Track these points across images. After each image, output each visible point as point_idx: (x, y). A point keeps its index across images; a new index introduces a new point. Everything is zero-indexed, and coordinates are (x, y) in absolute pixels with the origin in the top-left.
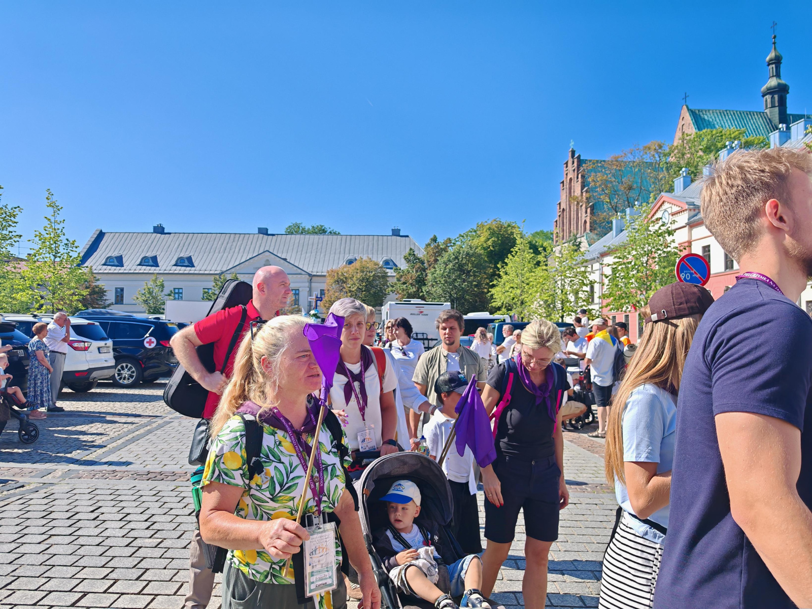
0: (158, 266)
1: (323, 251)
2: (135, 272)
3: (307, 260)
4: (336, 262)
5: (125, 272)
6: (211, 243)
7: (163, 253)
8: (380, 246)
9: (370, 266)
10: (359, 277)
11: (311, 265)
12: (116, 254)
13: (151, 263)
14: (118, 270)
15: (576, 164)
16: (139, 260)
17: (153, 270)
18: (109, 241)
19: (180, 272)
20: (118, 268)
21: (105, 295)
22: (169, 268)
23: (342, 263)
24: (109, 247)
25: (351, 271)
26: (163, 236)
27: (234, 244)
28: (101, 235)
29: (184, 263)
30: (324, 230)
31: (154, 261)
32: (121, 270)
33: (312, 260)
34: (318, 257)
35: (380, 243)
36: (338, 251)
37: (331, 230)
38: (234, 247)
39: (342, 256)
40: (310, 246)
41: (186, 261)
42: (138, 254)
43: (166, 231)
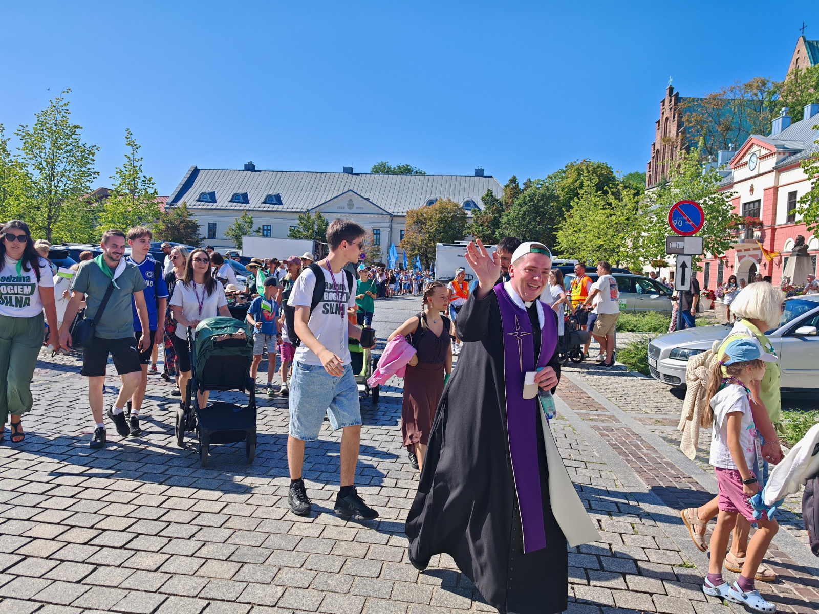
0: (248, 203)
1: (406, 191)
2: (227, 208)
3: (389, 200)
4: (417, 202)
5: (217, 208)
6: (299, 181)
7: (253, 191)
8: (462, 187)
9: (450, 207)
10: (437, 218)
11: (393, 206)
12: (209, 190)
13: (241, 200)
14: (210, 206)
15: (673, 102)
16: (231, 197)
17: (243, 206)
18: (203, 177)
19: (269, 209)
20: (211, 204)
21: (198, 230)
22: (258, 205)
23: (423, 203)
24: (203, 184)
25: (430, 212)
26: (254, 173)
27: (321, 183)
28: (196, 172)
29: (273, 200)
30: (410, 169)
31: (244, 198)
32: (214, 206)
33: (394, 201)
34: (400, 197)
35: (463, 183)
36: (419, 192)
37: (417, 169)
38: (320, 186)
39: (423, 196)
40: (393, 186)
41: (274, 199)
42: (230, 191)
43: (256, 169)
